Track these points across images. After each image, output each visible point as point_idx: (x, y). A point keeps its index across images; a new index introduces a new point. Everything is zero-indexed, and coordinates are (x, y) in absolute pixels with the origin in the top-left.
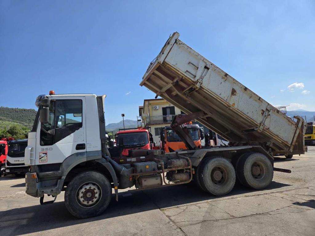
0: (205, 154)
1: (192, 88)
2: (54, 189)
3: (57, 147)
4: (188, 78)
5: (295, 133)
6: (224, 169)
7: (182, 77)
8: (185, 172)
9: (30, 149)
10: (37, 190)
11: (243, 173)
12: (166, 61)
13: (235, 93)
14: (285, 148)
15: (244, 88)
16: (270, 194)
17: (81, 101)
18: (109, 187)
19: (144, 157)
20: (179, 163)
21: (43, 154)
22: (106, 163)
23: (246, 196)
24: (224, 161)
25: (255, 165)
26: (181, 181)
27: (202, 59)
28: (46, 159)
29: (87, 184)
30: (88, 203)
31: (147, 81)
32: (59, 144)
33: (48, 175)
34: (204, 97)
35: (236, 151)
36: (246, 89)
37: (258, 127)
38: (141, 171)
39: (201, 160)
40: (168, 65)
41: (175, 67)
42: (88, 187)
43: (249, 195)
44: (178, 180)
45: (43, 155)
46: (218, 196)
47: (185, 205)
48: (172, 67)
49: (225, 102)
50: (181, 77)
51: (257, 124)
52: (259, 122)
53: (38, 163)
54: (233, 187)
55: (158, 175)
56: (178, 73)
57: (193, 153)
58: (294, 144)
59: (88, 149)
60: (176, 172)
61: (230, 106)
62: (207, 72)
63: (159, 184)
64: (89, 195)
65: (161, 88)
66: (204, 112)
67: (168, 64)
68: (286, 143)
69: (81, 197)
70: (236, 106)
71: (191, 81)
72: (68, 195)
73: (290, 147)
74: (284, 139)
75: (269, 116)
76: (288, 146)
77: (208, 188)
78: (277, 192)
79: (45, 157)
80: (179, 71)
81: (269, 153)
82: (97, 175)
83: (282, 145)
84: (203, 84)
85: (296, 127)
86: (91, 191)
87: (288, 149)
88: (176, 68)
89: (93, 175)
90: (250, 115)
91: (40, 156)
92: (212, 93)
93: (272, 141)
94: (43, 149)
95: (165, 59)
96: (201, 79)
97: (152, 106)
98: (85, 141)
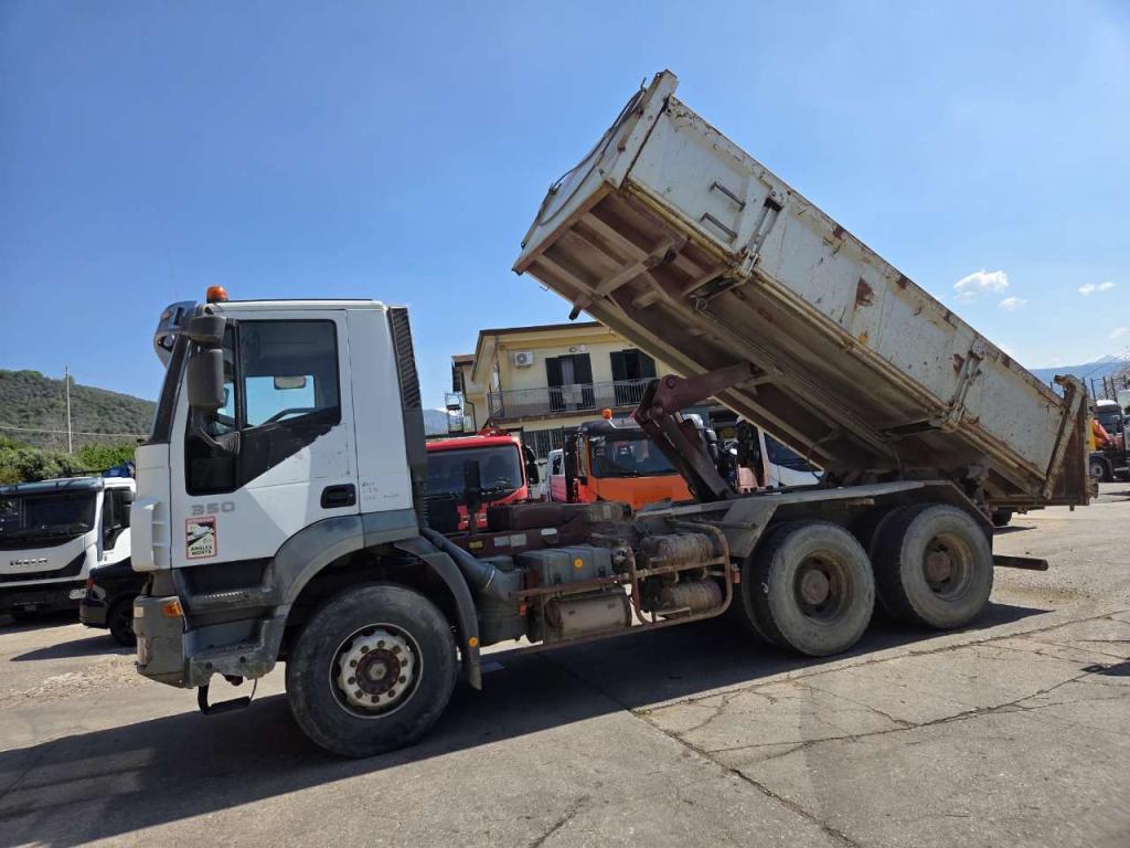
0: (771, 514)
1: (721, 278)
2: (250, 654)
3: (251, 499)
4: (711, 242)
5: (1061, 433)
6: (835, 563)
7: (689, 237)
8: (704, 577)
9: (151, 507)
10: (187, 660)
11: (899, 576)
12: (633, 176)
13: (867, 298)
14: (1028, 488)
15: (899, 277)
16: (990, 643)
17: (330, 325)
18: (447, 641)
19: (553, 531)
20: (686, 548)
21: (202, 525)
22: (433, 554)
23: (913, 654)
24: (837, 536)
25: (936, 546)
26: (695, 611)
27: (758, 171)
28: (212, 543)
29: (368, 633)
30: (375, 699)
31: (544, 253)
32: (257, 487)
33: (222, 604)
34: (761, 311)
35: (872, 502)
36: (903, 282)
37: (943, 414)
38: (558, 580)
39: (758, 533)
40: (639, 194)
41: (663, 202)
42: (372, 643)
43: (924, 650)
44: (686, 606)
45: (199, 530)
46: (818, 657)
47: (715, 691)
48: (656, 201)
49: (835, 327)
50: (684, 237)
51: (940, 404)
52: (946, 398)
53: (181, 561)
54: (865, 625)
56: (673, 224)
57: (724, 512)
58: (1055, 471)
59: (366, 503)
60: (677, 579)
61: (852, 344)
62: (774, 221)
63: (618, 623)
64: (380, 673)
65: (594, 280)
66: (752, 365)
67: (639, 189)
68: (1031, 469)
69: (351, 681)
70: (871, 344)
71: (720, 252)
72: (302, 675)
73: (1043, 483)
74: (1024, 456)
75: (977, 379)
76: (1040, 479)
77: (786, 633)
78: (1011, 636)
79: (209, 536)
80: (677, 216)
81: (977, 505)
82: (403, 599)
83: (1017, 475)
84: (760, 265)
85: (1061, 413)
86: (382, 655)
87: (1038, 488)
88: (667, 204)
89: (388, 600)
90: (917, 373)
91: (190, 534)
92: (792, 296)
93: (988, 463)
94: (198, 509)
95: (630, 170)
96: (755, 246)
97: (511, 353)
98: (354, 473)
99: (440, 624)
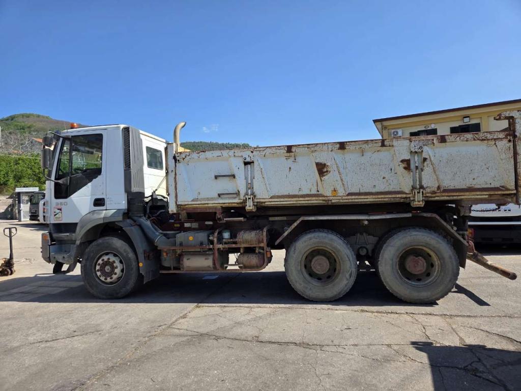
2: (66, 256)
3: (72, 201)
8: (257, 252)
9: (43, 202)
10: (49, 255)
17: (101, 135)
18: (134, 262)
19: (211, 223)
20: (249, 237)
21: (58, 209)
22: (129, 228)
28: (61, 216)
29: (107, 254)
30: (106, 279)
32: (75, 197)
33: (62, 237)
35: (367, 223)
38: (181, 244)
39: (286, 233)
42: (106, 258)
45: (57, 211)
53: (53, 222)
55: (207, 253)
59: (108, 206)
60: (242, 251)
63: (209, 267)
64: (108, 269)
69: (99, 271)
72: (84, 266)
79: (60, 214)
82: (117, 243)
86: (109, 263)
89: (112, 243)
91: (55, 212)
94: (57, 204)
97: (390, 131)
98: (105, 194)
99: (131, 255)
